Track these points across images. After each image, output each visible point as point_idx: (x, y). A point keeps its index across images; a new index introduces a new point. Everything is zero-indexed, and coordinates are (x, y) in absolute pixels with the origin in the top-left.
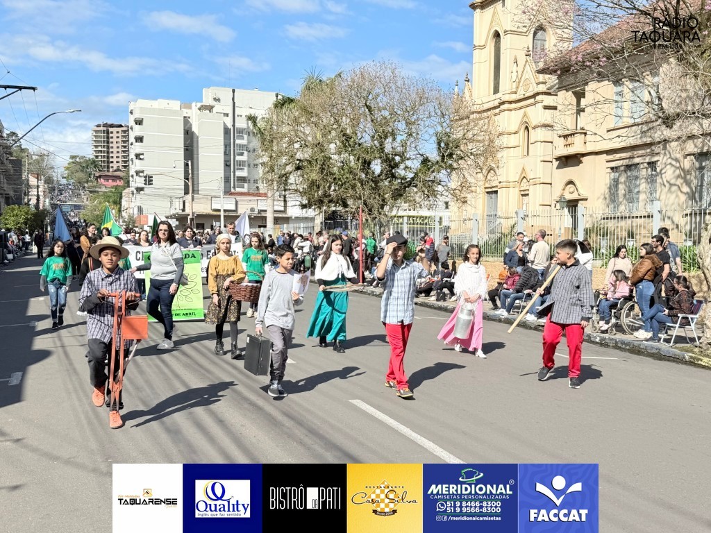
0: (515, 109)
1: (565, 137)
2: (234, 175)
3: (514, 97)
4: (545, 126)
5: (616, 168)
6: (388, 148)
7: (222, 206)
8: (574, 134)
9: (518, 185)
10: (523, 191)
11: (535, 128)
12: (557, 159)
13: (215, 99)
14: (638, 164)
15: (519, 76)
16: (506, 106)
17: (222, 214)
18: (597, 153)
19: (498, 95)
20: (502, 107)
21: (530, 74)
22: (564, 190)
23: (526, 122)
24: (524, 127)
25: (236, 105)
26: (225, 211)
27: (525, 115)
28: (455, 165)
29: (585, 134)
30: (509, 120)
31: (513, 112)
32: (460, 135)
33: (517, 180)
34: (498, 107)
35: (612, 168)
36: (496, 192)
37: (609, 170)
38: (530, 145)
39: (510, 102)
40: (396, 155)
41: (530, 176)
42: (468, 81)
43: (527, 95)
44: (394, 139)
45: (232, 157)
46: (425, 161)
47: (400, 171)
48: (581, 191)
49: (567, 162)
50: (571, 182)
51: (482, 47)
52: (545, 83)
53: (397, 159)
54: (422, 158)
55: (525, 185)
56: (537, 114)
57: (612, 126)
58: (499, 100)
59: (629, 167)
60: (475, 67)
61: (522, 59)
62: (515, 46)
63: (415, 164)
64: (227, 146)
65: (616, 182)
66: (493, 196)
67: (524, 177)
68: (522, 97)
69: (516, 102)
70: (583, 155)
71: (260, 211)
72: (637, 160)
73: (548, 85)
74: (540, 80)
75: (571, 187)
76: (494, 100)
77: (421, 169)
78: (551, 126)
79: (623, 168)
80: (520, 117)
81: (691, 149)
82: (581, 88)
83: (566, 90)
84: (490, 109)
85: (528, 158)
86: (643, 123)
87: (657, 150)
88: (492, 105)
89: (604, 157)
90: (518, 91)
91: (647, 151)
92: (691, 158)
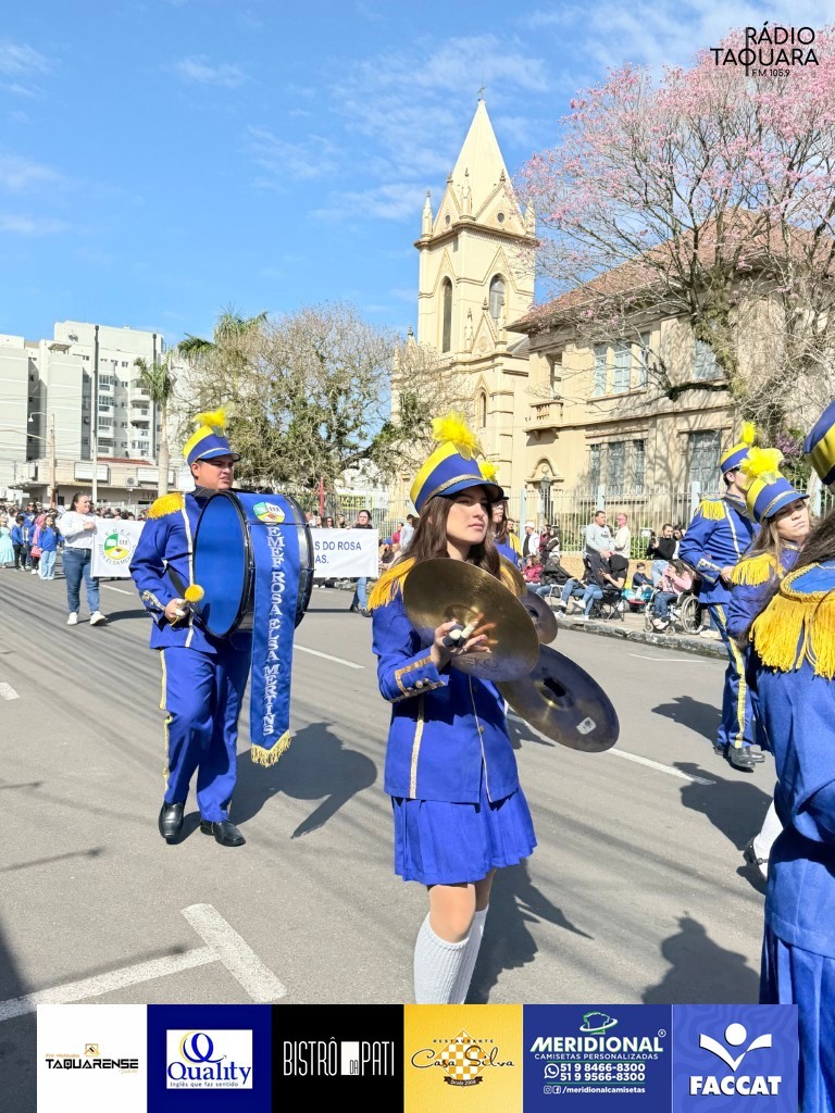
0: (471, 372)
1: (539, 407)
2: (95, 435)
3: (468, 358)
4: (503, 393)
5: (598, 445)
6: (340, 411)
7: (95, 475)
8: (548, 404)
11: (492, 396)
12: (530, 432)
13: (71, 337)
14: (624, 442)
15: (475, 333)
16: (460, 367)
17: (94, 486)
18: (575, 428)
19: (448, 354)
20: (454, 369)
21: (485, 331)
22: (536, 469)
23: (482, 388)
24: (479, 394)
25: (100, 346)
26: (99, 481)
27: (481, 379)
28: (420, 434)
29: (562, 404)
30: (467, 383)
31: (467, 375)
32: (424, 400)
34: (449, 368)
35: (592, 446)
37: (589, 448)
38: (487, 416)
39: (464, 364)
40: (347, 418)
42: (412, 335)
43: (484, 356)
44: (348, 398)
45: (93, 412)
46: (387, 427)
47: (352, 438)
48: (556, 471)
49: (540, 436)
50: (545, 460)
51: (430, 296)
52: (505, 343)
53: (350, 424)
54: (381, 424)
56: (495, 380)
57: (594, 396)
58: (450, 361)
59: (612, 444)
60: (421, 319)
61: (478, 312)
62: (468, 298)
63: (374, 430)
64: (86, 397)
65: (597, 460)
68: (478, 358)
69: (469, 363)
70: (559, 429)
71: (142, 482)
72: (621, 438)
73: (508, 346)
74: (501, 340)
75: (545, 467)
76: (443, 359)
77: (382, 437)
78: (511, 394)
79: (605, 446)
80: (476, 382)
81: (684, 426)
82: (557, 351)
83: (540, 352)
84: (438, 370)
85: (483, 430)
86: (630, 395)
87: (645, 427)
88: (442, 365)
89: (583, 432)
90: (474, 351)
91: (634, 428)
92: (685, 437)
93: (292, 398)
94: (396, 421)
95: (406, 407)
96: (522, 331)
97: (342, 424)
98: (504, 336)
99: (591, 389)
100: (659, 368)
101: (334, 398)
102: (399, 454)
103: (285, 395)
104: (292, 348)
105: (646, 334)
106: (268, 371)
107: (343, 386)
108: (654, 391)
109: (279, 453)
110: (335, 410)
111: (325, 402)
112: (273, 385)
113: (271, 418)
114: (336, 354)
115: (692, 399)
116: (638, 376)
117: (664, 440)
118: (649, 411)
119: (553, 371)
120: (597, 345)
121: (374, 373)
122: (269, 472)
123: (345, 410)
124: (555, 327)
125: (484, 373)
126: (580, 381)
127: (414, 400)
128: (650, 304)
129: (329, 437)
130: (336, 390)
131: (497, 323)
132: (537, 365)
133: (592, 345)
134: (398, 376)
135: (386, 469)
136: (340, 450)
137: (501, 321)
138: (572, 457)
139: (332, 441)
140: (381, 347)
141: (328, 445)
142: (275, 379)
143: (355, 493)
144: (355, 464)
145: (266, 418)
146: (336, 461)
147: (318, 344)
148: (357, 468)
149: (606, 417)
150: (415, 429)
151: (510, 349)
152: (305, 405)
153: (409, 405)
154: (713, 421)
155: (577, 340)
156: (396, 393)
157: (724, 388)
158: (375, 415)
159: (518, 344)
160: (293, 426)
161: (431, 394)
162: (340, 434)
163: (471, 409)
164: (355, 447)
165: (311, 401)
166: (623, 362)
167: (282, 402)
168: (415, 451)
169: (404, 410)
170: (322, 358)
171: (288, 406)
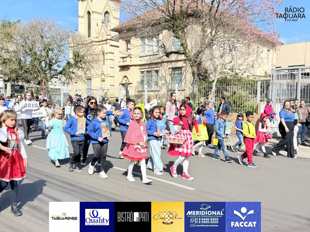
0: (98, 45)
1: (123, 58)
3: (97, 40)
4: (110, 53)
5: (143, 72)
6: (50, 57)
8: (126, 57)
9: (100, 77)
10: (103, 79)
11: (107, 53)
12: (120, 67)
14: (152, 71)
15: (99, 31)
18: (135, 66)
19: (90, 38)
20: (93, 43)
21: (103, 31)
22: (123, 79)
23: (103, 51)
24: (102, 53)
27: (102, 47)
29: (131, 57)
30: (98, 49)
32: (82, 54)
33: (100, 74)
34: (90, 43)
35: (141, 72)
36: (91, 79)
37: (140, 73)
38: (105, 61)
39: (96, 42)
40: (53, 59)
41: (105, 73)
42: (76, 30)
43: (103, 39)
44: (53, 52)
46: (68, 63)
47: (55, 67)
48: (130, 80)
49: (124, 68)
50: (125, 77)
51: (82, 17)
53: (54, 62)
55: (103, 77)
56: (107, 48)
57: (141, 55)
58: (91, 40)
59: (148, 72)
60: (80, 25)
61: (100, 24)
62: (96, 19)
65: (143, 77)
66: (90, 80)
67: (103, 73)
68: (101, 40)
69: (98, 42)
70: (130, 66)
72: (150, 69)
73: (111, 36)
74: (109, 34)
75: (125, 79)
76: (88, 40)
77: (66, 66)
78: (113, 53)
79: (145, 72)
80: (101, 49)
81: (171, 66)
82: (128, 39)
83: (123, 39)
84: (87, 44)
85: (104, 65)
86: (153, 55)
87: (158, 66)
88: (88, 42)
89: (138, 67)
90: (99, 38)
91: (155, 66)
92: (171, 69)
93: (31, 51)
94: (72, 61)
95: (75, 56)
96: (116, 31)
97: (50, 62)
98: (110, 32)
99: (141, 52)
100: (163, 46)
101: (47, 52)
102: (73, 73)
103: (28, 50)
104: (30, 33)
105: (158, 34)
106: (20, 41)
107: (51, 48)
108: (161, 54)
109: (26, 72)
110: (48, 56)
111: (44, 53)
112: (23, 46)
113: (22, 59)
114: (48, 36)
115: (173, 57)
116: (155, 49)
117: (165, 70)
118: (159, 61)
119: (127, 45)
120: (142, 37)
121: (63, 43)
122: (22, 79)
123: (52, 57)
124: (128, 30)
125: (103, 46)
126: (137, 49)
127: (78, 54)
128: (159, 24)
129: (46, 66)
130: (48, 49)
131: (107, 28)
132: (122, 43)
133: (140, 38)
134: (72, 45)
135: (68, 78)
136: (50, 71)
137: (108, 27)
138: (134, 75)
139: (47, 68)
140: (65, 34)
141: (46, 69)
142: (24, 44)
143: (56, 87)
144: (56, 76)
145: (20, 59)
146: (49, 75)
147: (40, 32)
148: (57, 78)
149: (145, 62)
150: (79, 64)
151: (112, 37)
152: (36, 54)
153: (76, 55)
154: (180, 64)
155: (135, 36)
156: (72, 51)
157: (183, 53)
158: (64, 58)
159: (115, 36)
160: (31, 62)
161: (85, 52)
162: (50, 65)
163: (99, 58)
164: (56, 70)
165: (38, 53)
166: (151, 43)
167: (26, 52)
168: (80, 73)
169: (74, 57)
170: (42, 37)
171: (29, 54)
